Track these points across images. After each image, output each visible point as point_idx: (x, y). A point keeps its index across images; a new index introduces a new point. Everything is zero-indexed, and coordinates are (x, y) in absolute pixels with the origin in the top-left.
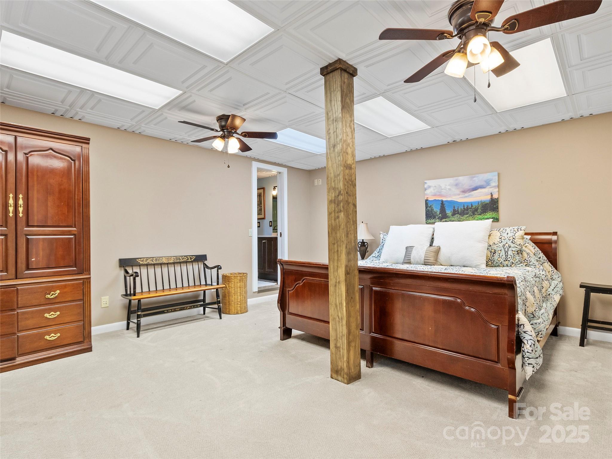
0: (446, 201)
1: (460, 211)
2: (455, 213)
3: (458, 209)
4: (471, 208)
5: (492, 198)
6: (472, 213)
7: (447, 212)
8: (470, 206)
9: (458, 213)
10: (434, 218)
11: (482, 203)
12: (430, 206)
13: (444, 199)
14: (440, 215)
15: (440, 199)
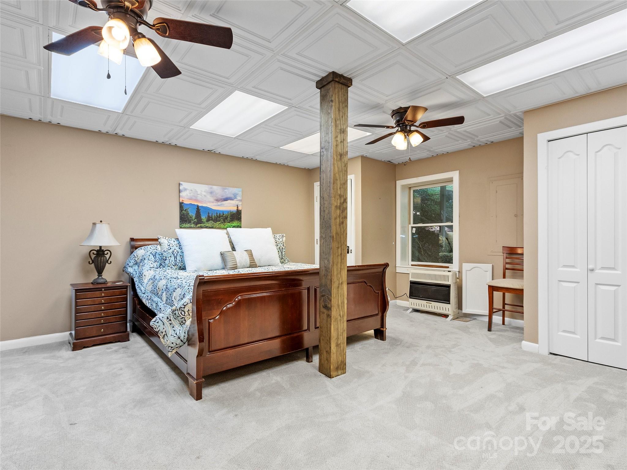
0: (202, 207)
1: (213, 218)
2: (209, 219)
3: (212, 215)
4: (222, 216)
5: (237, 210)
6: (223, 220)
7: (202, 218)
8: (222, 214)
9: (212, 220)
10: (190, 222)
11: (230, 213)
12: (186, 210)
13: (200, 205)
14: (196, 220)
15: (196, 204)
